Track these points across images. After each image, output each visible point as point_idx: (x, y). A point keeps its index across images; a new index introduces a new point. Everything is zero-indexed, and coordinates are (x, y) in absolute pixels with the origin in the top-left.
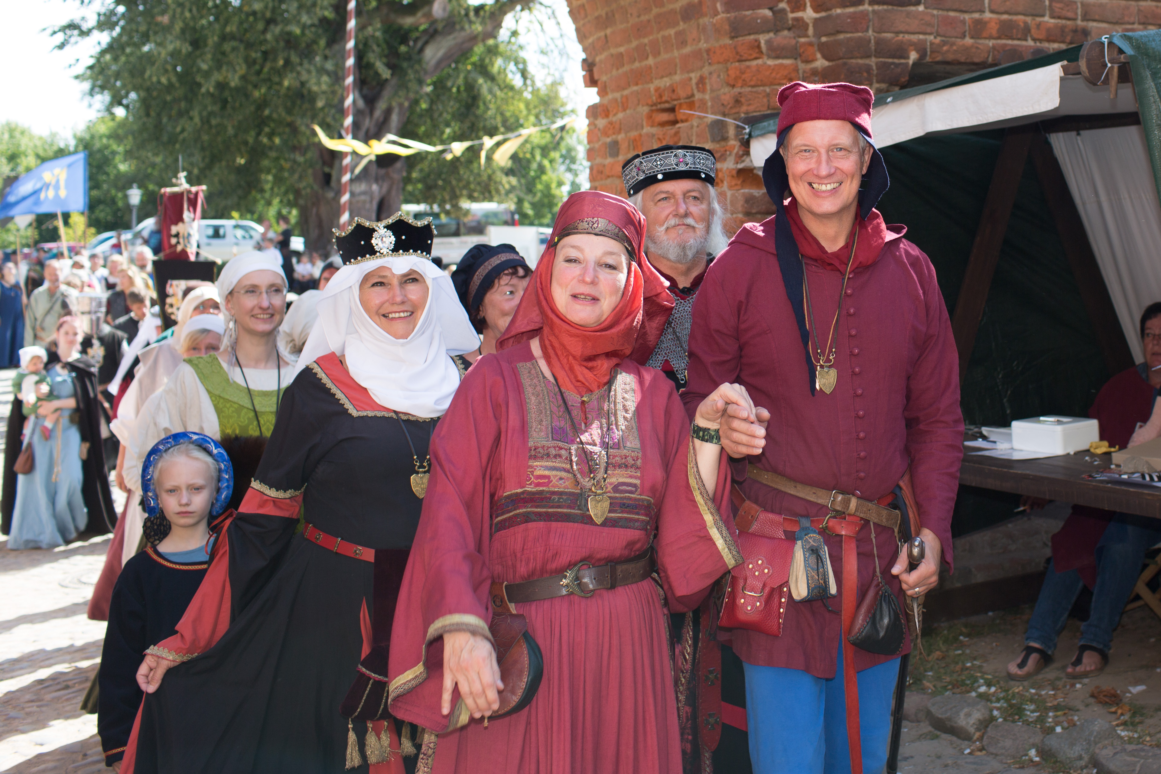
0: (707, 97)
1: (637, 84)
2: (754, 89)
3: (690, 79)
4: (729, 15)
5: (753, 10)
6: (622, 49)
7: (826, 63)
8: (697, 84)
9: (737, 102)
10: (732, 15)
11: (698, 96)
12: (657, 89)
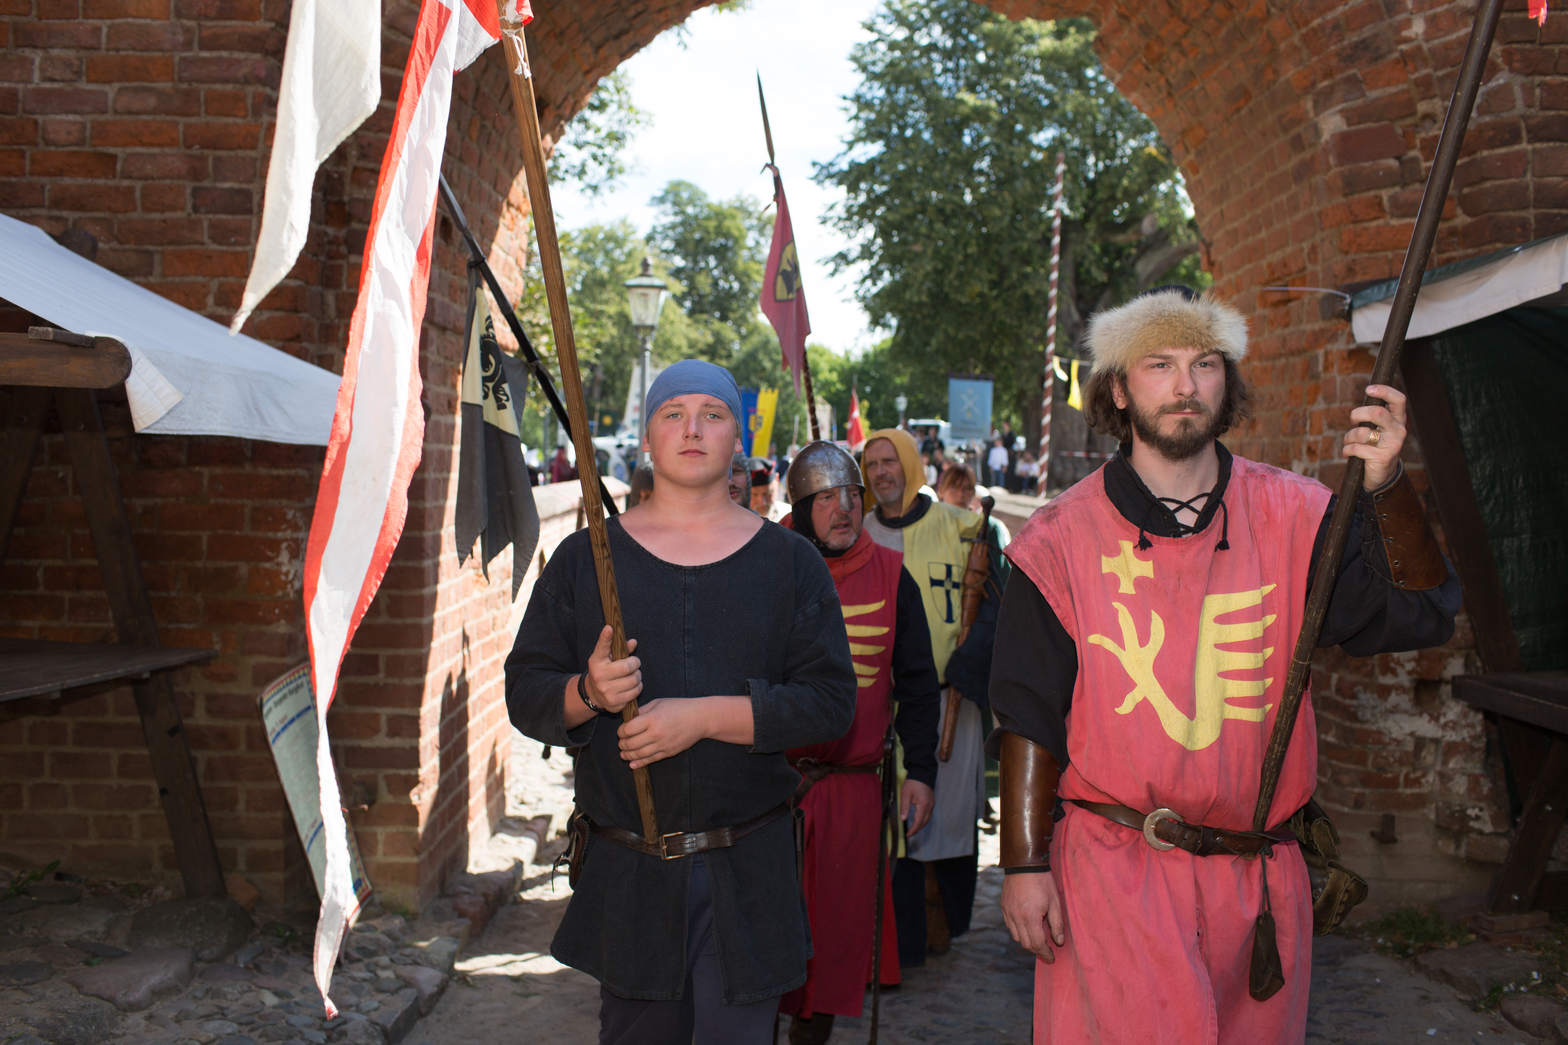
0: (1319, 268)
1: (1250, 261)
2: (1373, 255)
3: (1302, 250)
4: (1342, 169)
5: (1374, 160)
6: (1236, 224)
7: (1468, 220)
8: (1309, 254)
9: (1350, 271)
10: (1346, 168)
11: (1310, 268)
12: (1270, 265)
